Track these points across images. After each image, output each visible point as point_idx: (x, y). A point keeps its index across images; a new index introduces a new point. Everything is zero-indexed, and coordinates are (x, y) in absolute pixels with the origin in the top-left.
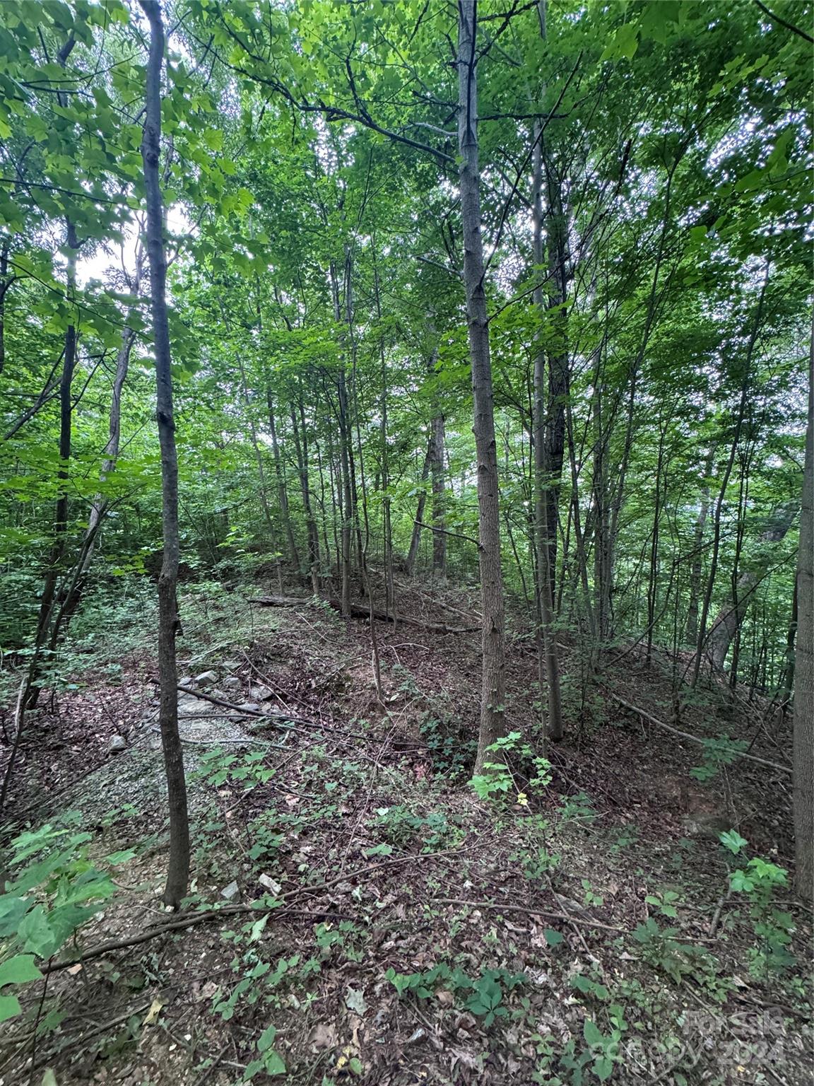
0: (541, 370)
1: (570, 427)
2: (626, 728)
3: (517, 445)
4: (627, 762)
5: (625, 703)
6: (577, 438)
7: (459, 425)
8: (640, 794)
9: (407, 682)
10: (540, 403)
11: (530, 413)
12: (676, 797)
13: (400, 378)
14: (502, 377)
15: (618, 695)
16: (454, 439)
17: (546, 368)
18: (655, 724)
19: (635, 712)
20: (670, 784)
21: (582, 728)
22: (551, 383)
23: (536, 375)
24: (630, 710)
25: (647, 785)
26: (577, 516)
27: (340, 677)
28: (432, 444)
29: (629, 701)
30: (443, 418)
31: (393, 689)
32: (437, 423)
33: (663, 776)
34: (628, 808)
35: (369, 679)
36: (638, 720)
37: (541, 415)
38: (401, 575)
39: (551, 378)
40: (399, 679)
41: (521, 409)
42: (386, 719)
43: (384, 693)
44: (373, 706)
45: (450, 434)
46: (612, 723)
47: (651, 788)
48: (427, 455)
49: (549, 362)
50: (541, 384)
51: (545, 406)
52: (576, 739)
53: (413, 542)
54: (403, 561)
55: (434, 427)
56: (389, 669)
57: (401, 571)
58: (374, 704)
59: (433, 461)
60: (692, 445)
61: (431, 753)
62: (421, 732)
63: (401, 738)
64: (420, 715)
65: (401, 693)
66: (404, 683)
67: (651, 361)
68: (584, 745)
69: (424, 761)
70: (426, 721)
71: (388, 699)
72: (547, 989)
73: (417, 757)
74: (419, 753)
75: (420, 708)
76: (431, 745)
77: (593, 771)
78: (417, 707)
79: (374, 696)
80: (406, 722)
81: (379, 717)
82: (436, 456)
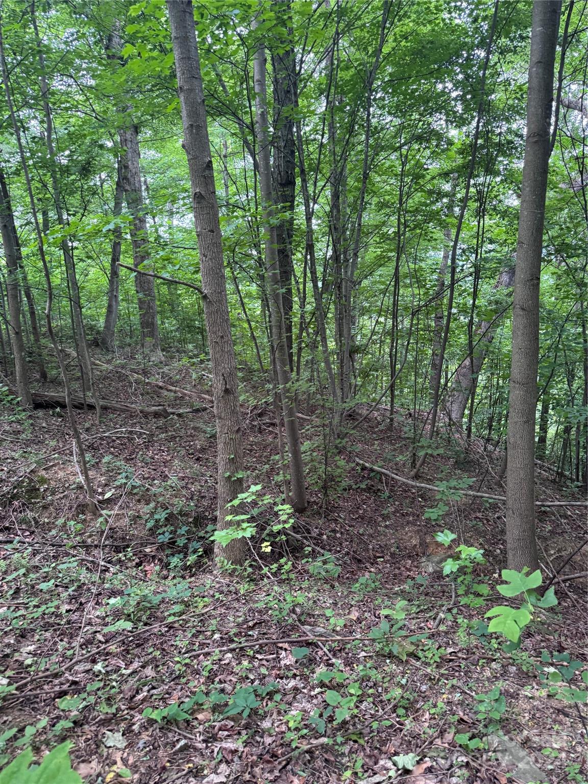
0: (263, 70)
1: (301, 151)
2: (369, 489)
3: (238, 171)
4: (372, 522)
5: (367, 465)
6: (310, 165)
7: (159, 140)
8: (383, 548)
9: (124, 474)
10: (263, 115)
11: (251, 127)
12: (416, 545)
13: (65, 63)
14: (213, 75)
15: (361, 458)
16: (154, 162)
17: (269, 67)
18: (397, 481)
19: (378, 472)
20: (409, 534)
21: (326, 494)
22: (275, 91)
23: (256, 78)
24: (372, 470)
25: (389, 539)
26: (313, 264)
27: (31, 480)
28: (123, 166)
29: (372, 463)
30: (136, 129)
31: (106, 485)
32: (128, 136)
33: (404, 529)
34: (372, 564)
35: (72, 478)
36: (381, 481)
37: (265, 132)
38: (98, 351)
39: (276, 82)
40: (112, 473)
41: (240, 121)
42: (101, 519)
43: (95, 491)
44: (82, 508)
45: (148, 154)
46: (355, 487)
47: (392, 541)
48: (118, 184)
49: (273, 59)
50: (263, 90)
51: (270, 120)
52: (321, 507)
53: (110, 307)
54: (98, 332)
55: (124, 141)
56: (97, 463)
57: (97, 345)
58: (83, 506)
59: (126, 191)
60: (433, 178)
61: (161, 547)
62: (147, 527)
63: (123, 539)
64: (145, 509)
65: (117, 488)
66: (120, 477)
67: (390, 69)
68: (328, 511)
69: (154, 557)
70: (152, 514)
71: (100, 497)
72: (296, 689)
73: (145, 556)
74: (148, 550)
75: (143, 502)
76: (161, 539)
77: (338, 535)
78: (139, 501)
79: (81, 497)
80: (127, 519)
81: (92, 519)
82: (130, 184)
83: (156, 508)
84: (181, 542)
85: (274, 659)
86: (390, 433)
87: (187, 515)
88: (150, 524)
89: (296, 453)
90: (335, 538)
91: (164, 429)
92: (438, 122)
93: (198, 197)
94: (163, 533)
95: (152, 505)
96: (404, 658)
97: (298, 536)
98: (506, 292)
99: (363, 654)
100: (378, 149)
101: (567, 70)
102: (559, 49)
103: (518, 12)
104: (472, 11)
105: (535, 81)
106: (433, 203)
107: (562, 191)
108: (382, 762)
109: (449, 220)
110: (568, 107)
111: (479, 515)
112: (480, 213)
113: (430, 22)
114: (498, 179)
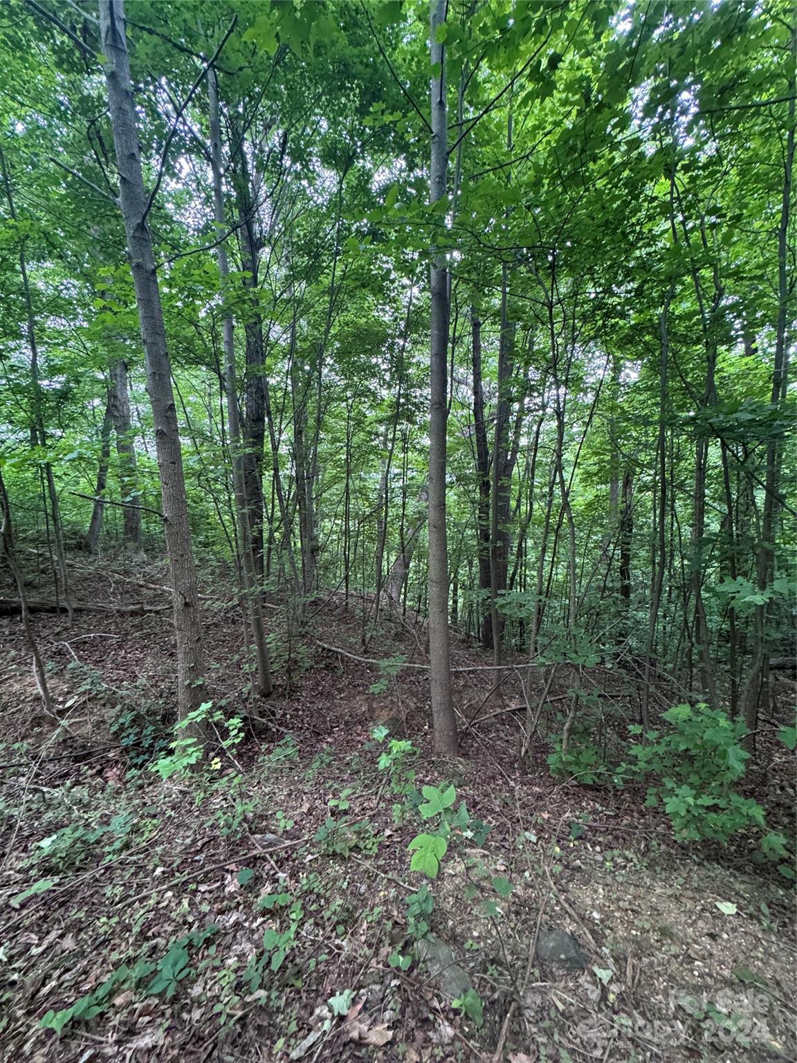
0: (230, 335)
2: (327, 667)
4: (329, 696)
5: (326, 646)
9: (89, 680)
10: (231, 368)
12: (365, 712)
15: (321, 640)
18: (349, 658)
19: (334, 652)
20: (360, 703)
21: (290, 678)
23: (225, 339)
24: (330, 651)
25: (344, 710)
28: (113, 396)
29: (330, 644)
30: (126, 367)
31: (68, 693)
32: (118, 372)
33: (355, 699)
34: (329, 734)
35: (29, 689)
36: (337, 658)
38: (81, 553)
39: (248, 344)
40: (77, 679)
42: (58, 731)
43: (54, 701)
44: (38, 721)
46: (316, 666)
47: (346, 711)
48: (108, 410)
50: (231, 349)
52: (285, 689)
53: (95, 513)
54: (82, 537)
55: (113, 376)
56: (61, 670)
57: (80, 548)
58: (40, 718)
59: (114, 416)
60: (371, 423)
61: (126, 750)
62: (111, 732)
63: (84, 747)
64: (110, 713)
65: (80, 695)
66: (85, 682)
67: (337, 345)
68: (291, 692)
69: (117, 762)
70: (118, 717)
71: (61, 707)
72: (237, 925)
73: (108, 761)
74: (111, 755)
75: (108, 706)
76: (125, 742)
77: (300, 713)
78: (104, 705)
79: (39, 708)
80: (90, 726)
81: (49, 731)
82: (118, 411)
83: (122, 711)
84: (146, 744)
85: (218, 888)
86: (346, 615)
87: (155, 713)
88: (114, 729)
89: (262, 645)
90: (297, 716)
91: (139, 627)
92: (373, 384)
93: (159, 434)
94: (128, 736)
95: (119, 707)
96: (347, 854)
97: (264, 720)
98: (425, 504)
99: (310, 857)
100: (330, 399)
101: (457, 360)
102: (450, 345)
103: (423, 318)
104: (393, 313)
105: (435, 367)
106: (372, 440)
107: (458, 438)
108: (317, 1011)
109: (384, 453)
110: (459, 382)
111: (412, 678)
112: (405, 450)
113: (364, 316)
114: (416, 427)
